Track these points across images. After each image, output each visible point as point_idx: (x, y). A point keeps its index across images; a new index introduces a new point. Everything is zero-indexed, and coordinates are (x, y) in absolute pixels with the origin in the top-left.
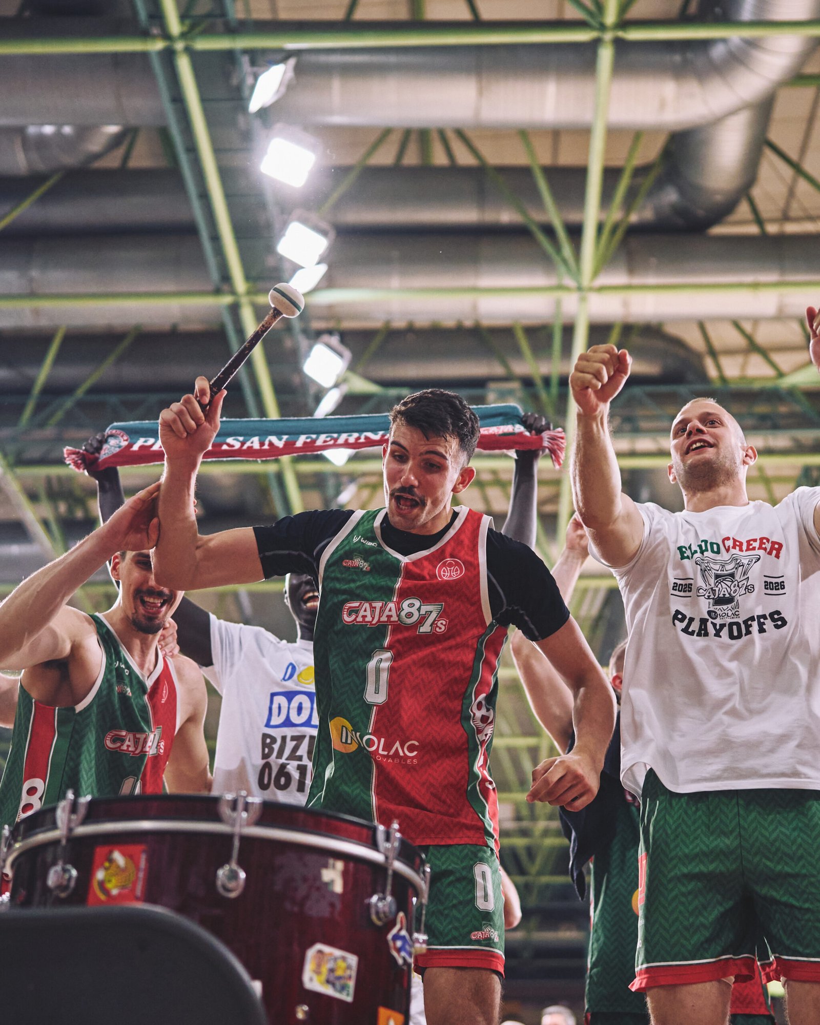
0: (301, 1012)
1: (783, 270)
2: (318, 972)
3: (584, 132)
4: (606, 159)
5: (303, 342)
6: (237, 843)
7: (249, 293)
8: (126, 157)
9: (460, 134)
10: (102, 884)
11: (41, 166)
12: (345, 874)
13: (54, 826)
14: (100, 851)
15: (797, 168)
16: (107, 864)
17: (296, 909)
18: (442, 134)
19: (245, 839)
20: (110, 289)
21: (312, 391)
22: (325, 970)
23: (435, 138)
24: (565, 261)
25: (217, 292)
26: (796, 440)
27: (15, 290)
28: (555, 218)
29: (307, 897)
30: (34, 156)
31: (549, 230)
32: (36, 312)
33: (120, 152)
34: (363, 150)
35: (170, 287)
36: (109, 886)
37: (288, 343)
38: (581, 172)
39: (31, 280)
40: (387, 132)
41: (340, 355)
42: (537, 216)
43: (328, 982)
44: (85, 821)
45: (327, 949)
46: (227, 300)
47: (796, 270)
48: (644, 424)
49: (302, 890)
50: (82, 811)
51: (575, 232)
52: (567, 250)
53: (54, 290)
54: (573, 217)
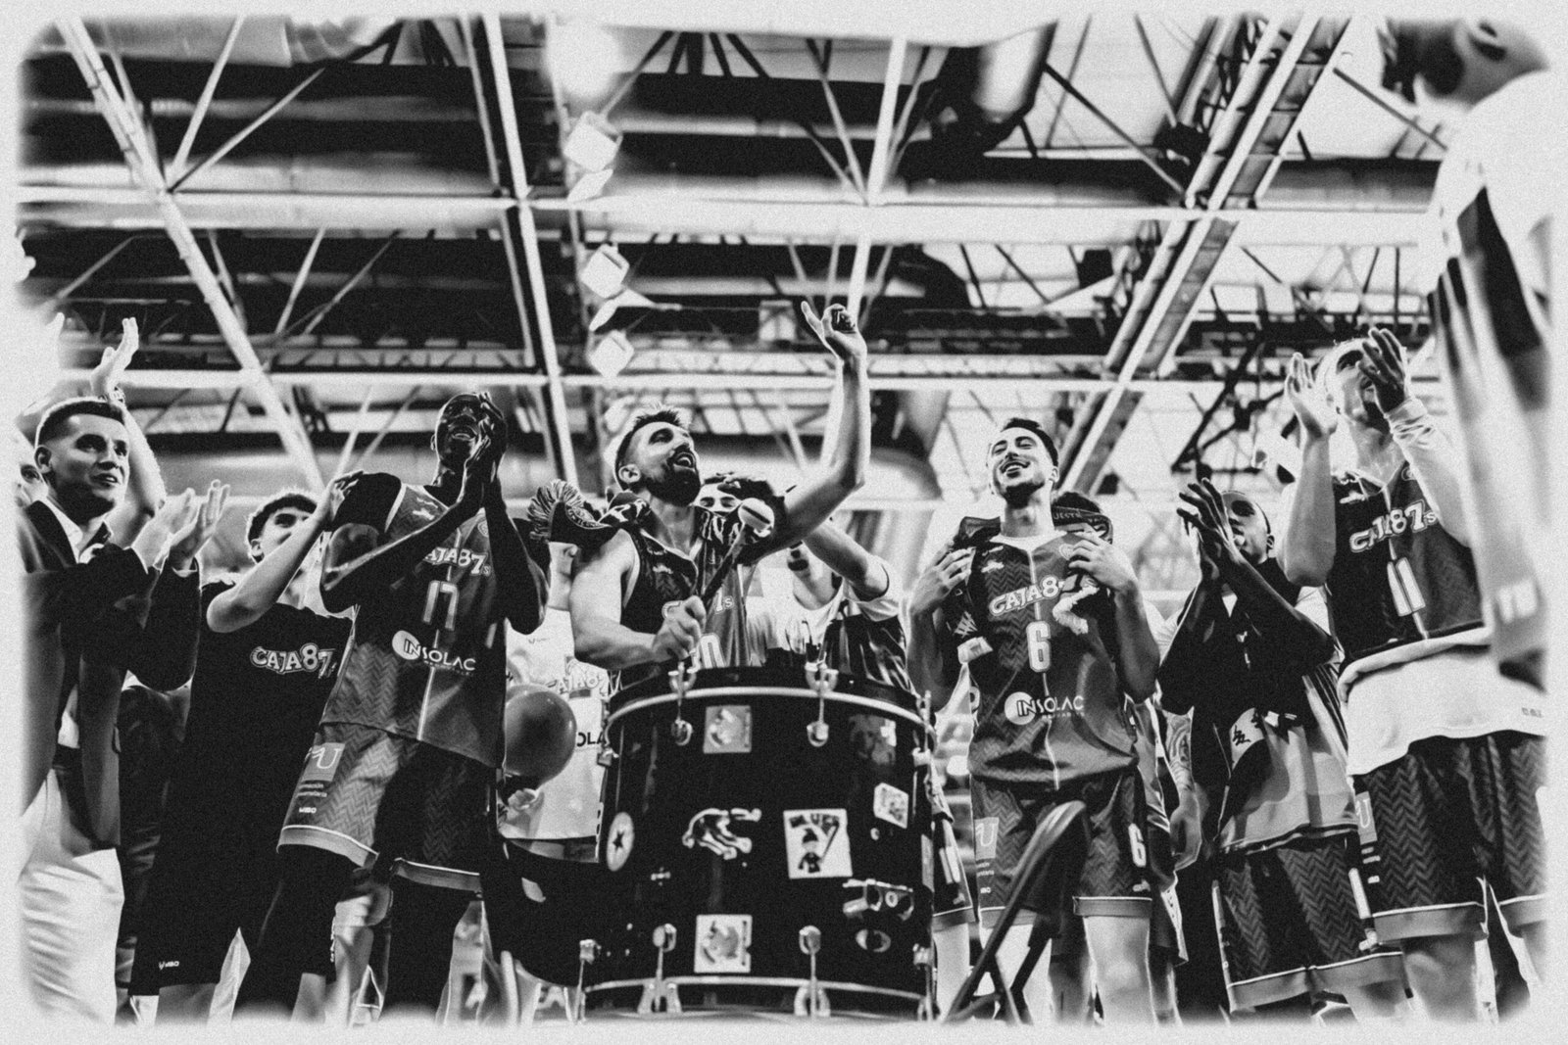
0: (874, 834)
1: (1059, 194)
2: (883, 804)
3: (882, 47)
4: (902, 79)
5: (581, 252)
6: (822, 705)
7: (530, 197)
8: (389, 55)
9: (733, 38)
10: (715, 736)
11: (305, 58)
12: (897, 731)
13: (669, 690)
14: (710, 711)
15: (1067, 85)
16: (717, 720)
17: (866, 756)
18: (714, 37)
19: (828, 702)
20: (378, 189)
21: (587, 301)
22: (888, 803)
23: (708, 45)
24: (850, 176)
25: (497, 195)
26: (1060, 366)
27: (276, 186)
28: (844, 134)
29: (873, 748)
30: (299, 46)
31: (835, 146)
32: (298, 211)
33: (383, 50)
34: (640, 57)
35: (443, 190)
36: (721, 737)
37: (565, 251)
38: (878, 89)
39: (292, 178)
40: (667, 35)
41: (618, 265)
42: (824, 133)
43: (891, 812)
44: (695, 687)
45: (889, 788)
46: (507, 203)
47: (1071, 193)
48: (914, 346)
49: (869, 741)
50: (693, 679)
51: (865, 150)
52: (854, 165)
53: (316, 188)
54: (862, 134)
